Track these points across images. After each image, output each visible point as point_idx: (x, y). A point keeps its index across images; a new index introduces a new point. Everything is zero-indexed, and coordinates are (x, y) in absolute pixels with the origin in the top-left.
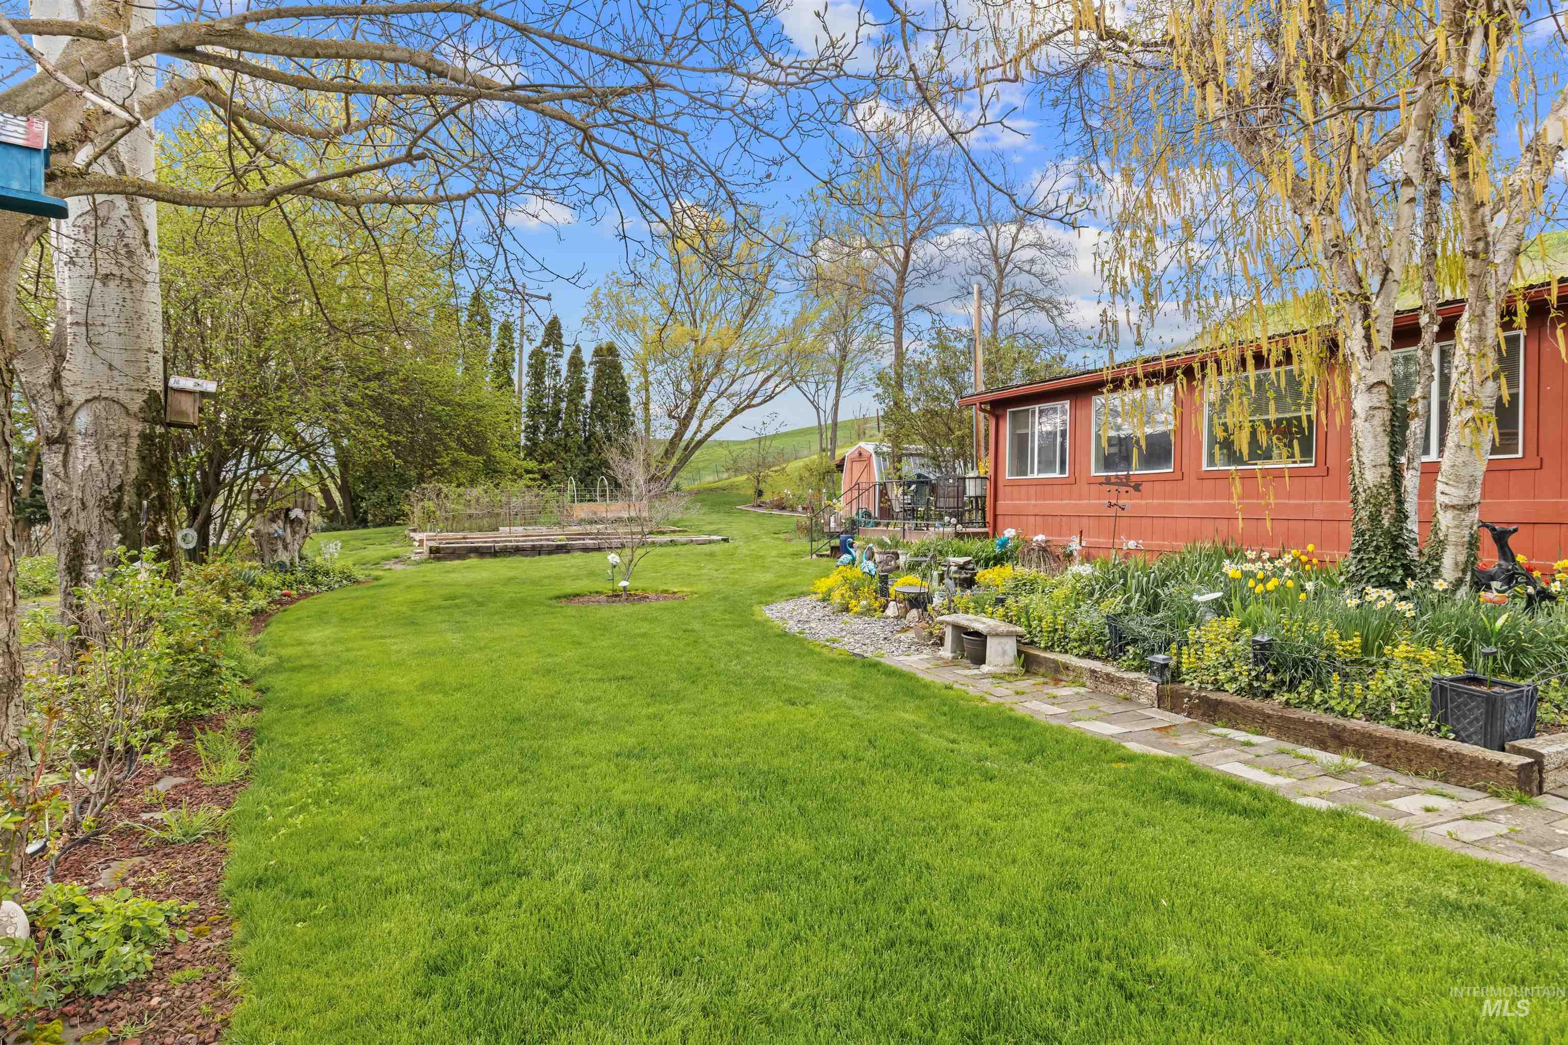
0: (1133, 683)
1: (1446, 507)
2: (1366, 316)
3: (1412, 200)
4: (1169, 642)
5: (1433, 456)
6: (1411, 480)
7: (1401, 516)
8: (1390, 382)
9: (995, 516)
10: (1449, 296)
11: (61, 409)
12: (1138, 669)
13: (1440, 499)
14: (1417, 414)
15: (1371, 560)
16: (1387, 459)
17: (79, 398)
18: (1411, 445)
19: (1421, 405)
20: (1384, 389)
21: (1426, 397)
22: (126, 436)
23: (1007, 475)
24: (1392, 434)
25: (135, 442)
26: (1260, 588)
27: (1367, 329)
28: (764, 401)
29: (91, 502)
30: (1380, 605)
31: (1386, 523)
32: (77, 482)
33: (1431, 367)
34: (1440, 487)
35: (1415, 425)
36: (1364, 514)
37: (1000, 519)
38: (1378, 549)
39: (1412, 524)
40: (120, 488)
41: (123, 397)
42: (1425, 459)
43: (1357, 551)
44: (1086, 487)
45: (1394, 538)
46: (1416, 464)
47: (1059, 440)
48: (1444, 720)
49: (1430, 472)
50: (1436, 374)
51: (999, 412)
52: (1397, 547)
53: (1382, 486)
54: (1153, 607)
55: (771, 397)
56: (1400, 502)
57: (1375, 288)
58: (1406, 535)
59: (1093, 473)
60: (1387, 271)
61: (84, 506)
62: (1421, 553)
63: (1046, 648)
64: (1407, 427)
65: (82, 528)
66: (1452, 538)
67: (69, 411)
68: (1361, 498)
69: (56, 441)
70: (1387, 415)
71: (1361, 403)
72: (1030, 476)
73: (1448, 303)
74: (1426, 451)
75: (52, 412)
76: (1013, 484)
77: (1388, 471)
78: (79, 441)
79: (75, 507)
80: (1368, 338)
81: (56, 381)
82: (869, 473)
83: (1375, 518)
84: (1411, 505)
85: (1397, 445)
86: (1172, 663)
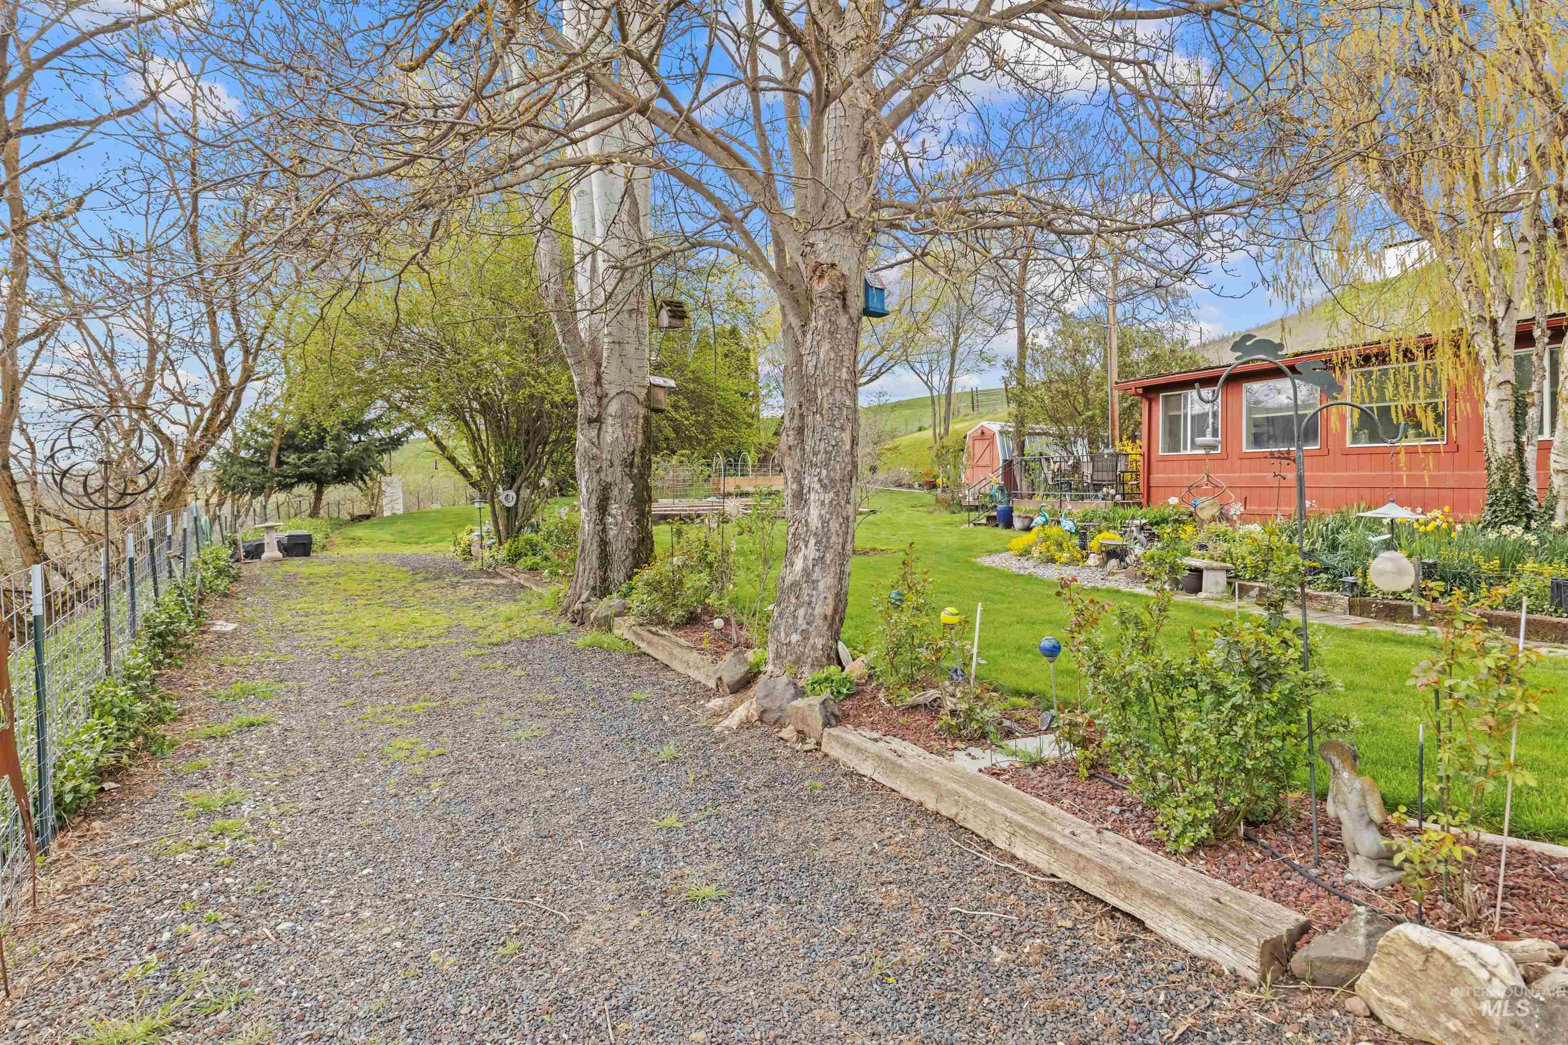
0: (1328, 598)
1: (1558, 472)
2: (1495, 333)
3: (1527, 252)
4: (1355, 568)
5: (1546, 436)
6: (1530, 453)
7: (1524, 479)
8: (1513, 381)
9: (1149, 487)
10: (1555, 310)
11: (600, 399)
12: (1331, 589)
13: (1553, 466)
14: (1533, 404)
15: (1502, 511)
16: (1512, 437)
17: (612, 393)
18: (1530, 427)
19: (1536, 397)
20: (1509, 386)
21: (1540, 392)
22: (637, 417)
23: (1160, 451)
24: (1516, 419)
25: (641, 421)
26: (1422, 529)
27: (1496, 342)
28: (871, 380)
29: (617, 462)
30: (1514, 536)
31: (1513, 484)
32: (607, 449)
33: (1543, 368)
34: (1553, 457)
35: (1532, 412)
36: (1496, 477)
37: (1153, 490)
38: (1507, 503)
39: (1533, 485)
40: (633, 453)
41: (636, 391)
42: (1540, 438)
43: (1491, 505)
44: (1238, 462)
45: (1519, 495)
46: (1534, 441)
47: (1211, 421)
48: (1560, 605)
49: (1545, 448)
50: (1547, 374)
51: (1152, 396)
52: (1522, 501)
53: (1509, 457)
54: (1334, 547)
55: (876, 377)
56: (1523, 468)
57: (1501, 314)
58: (1528, 492)
59: (1244, 450)
60: (1510, 301)
61: (612, 465)
62: (1540, 506)
63: (1250, 580)
64: (1526, 414)
65: (609, 479)
66: (1562, 494)
67: (605, 401)
68: (1494, 466)
69: (595, 420)
70: (1512, 405)
71: (1492, 396)
72: (1183, 452)
73: (1555, 315)
74: (1541, 432)
75: (594, 401)
76: (1164, 460)
77: (1513, 446)
78: (610, 421)
79: (605, 464)
80: (1497, 349)
81: (598, 381)
82: (992, 452)
83: (1504, 480)
84: (1531, 471)
85: (1519, 426)
86: (1360, 581)
